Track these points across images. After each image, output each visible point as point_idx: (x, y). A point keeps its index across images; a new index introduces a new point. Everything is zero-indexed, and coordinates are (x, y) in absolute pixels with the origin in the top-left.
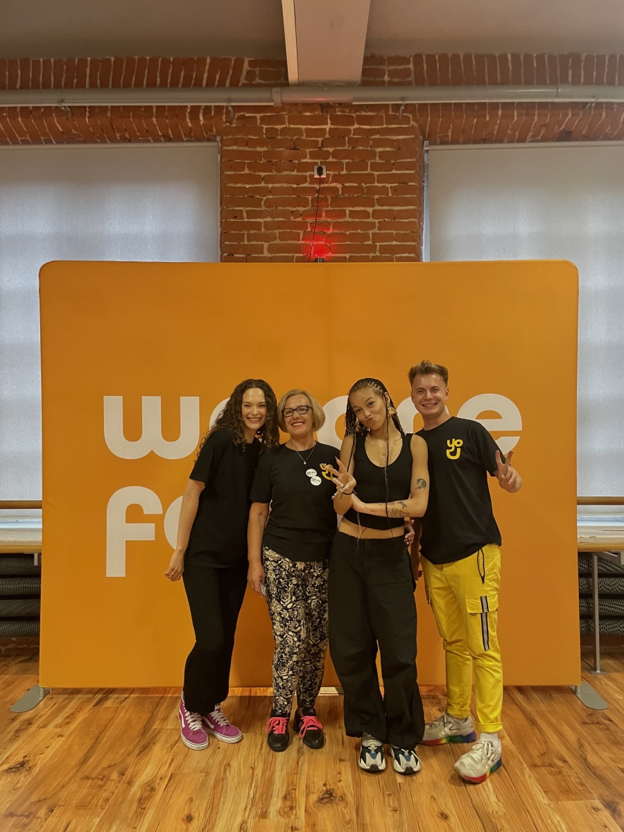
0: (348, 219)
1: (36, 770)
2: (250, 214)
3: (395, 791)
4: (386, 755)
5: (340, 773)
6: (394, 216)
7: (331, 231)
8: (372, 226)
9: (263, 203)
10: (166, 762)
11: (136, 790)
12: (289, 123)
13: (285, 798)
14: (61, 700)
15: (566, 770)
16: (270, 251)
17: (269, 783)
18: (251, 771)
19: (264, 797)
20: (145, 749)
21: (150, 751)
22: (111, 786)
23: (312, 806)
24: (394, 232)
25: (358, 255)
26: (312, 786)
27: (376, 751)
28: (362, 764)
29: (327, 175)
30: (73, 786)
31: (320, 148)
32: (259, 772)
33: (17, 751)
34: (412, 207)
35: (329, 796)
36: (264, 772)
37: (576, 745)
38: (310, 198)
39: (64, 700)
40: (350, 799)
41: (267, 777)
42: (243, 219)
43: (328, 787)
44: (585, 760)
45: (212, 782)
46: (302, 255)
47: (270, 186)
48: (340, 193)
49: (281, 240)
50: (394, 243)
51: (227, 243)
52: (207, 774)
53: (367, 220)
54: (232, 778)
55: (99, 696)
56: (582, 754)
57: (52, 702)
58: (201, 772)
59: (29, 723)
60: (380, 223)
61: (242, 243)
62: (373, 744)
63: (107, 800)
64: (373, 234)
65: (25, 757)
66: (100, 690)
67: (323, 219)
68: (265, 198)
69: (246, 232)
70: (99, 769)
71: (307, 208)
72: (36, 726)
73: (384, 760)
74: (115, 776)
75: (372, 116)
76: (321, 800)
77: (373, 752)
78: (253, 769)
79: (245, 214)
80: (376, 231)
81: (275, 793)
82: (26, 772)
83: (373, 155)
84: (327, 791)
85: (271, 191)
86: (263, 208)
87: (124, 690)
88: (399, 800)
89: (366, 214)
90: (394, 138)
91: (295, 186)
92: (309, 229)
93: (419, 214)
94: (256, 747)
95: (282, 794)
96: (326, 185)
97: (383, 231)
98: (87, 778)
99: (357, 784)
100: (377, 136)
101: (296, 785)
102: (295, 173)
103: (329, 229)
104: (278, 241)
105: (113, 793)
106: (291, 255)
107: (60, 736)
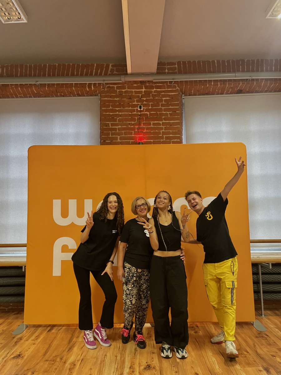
0: (152, 126)
1: (25, 357)
2: (112, 125)
3: (176, 365)
4: (172, 351)
5: (153, 358)
6: (171, 124)
7: (145, 131)
8: (162, 129)
9: (117, 120)
10: (80, 354)
11: (67, 365)
12: (128, 89)
13: (130, 368)
14: (33, 330)
15: (248, 356)
16: (120, 139)
17: (123, 362)
18: (115, 357)
19: (121, 368)
20: (70, 349)
21: (72, 350)
22: (57, 364)
23: (141, 371)
24: (171, 131)
25: (156, 140)
26: (141, 363)
27: (168, 349)
28: (162, 355)
29: (144, 109)
30: (41, 364)
31: (140, 98)
32: (119, 358)
33: (17, 350)
34: (178, 121)
35: (148, 367)
36: (121, 358)
37: (253, 346)
38: (136, 118)
39: (34, 330)
40: (157, 368)
41: (122, 360)
42: (109, 127)
43: (148, 363)
44: (256, 352)
45: (99, 362)
46: (133, 141)
47: (120, 113)
48: (149, 116)
49: (125, 135)
50: (171, 135)
51: (103, 136)
52: (97, 359)
53: (160, 126)
54: (107, 360)
55: (49, 328)
56: (255, 349)
57: (29, 331)
58: (95, 358)
59: (21, 339)
60: (165, 127)
61: (109, 136)
62: (166, 346)
63: (56, 369)
64: (162, 132)
65: (20, 352)
66: (50, 325)
67: (142, 126)
68: (118, 118)
69: (111, 132)
70: (52, 357)
71: (135, 122)
72: (24, 340)
73: (171, 353)
74: (58, 360)
75: (161, 85)
76: (145, 369)
77: (167, 349)
78: (116, 357)
79: (110, 125)
80: (164, 131)
81: (126, 366)
82: (21, 359)
83: (162, 101)
84: (148, 365)
85: (121, 116)
86: (118, 122)
87: (60, 325)
88: (178, 368)
89: (159, 124)
90: (170, 94)
91: (130, 113)
92: (136, 130)
93: (181, 124)
94: (117, 348)
95: (129, 366)
96: (143, 113)
97: (166, 131)
98: (47, 360)
99: (160, 362)
100: (163, 93)
101: (134, 363)
102: (130, 108)
103: (144, 130)
104: (124, 135)
105: (58, 366)
106: (129, 141)
107: (34, 344)
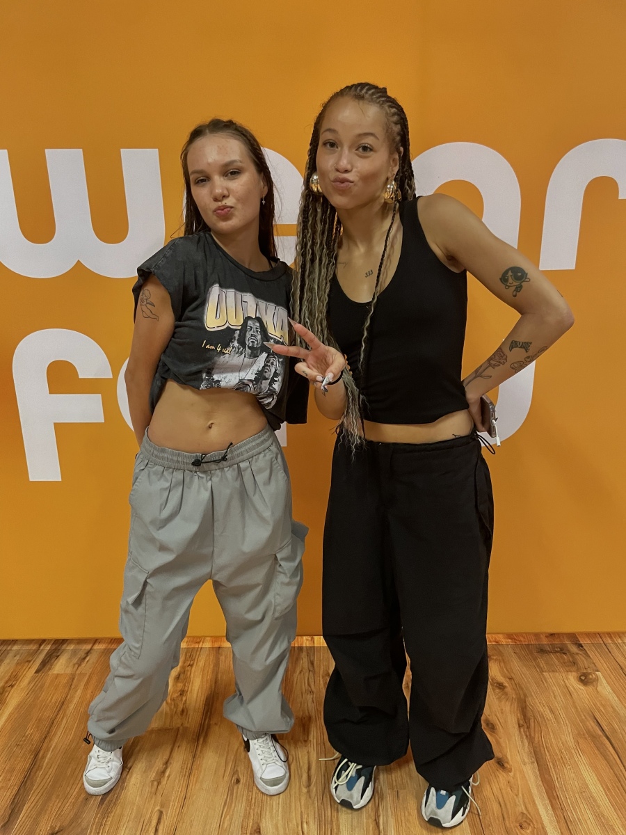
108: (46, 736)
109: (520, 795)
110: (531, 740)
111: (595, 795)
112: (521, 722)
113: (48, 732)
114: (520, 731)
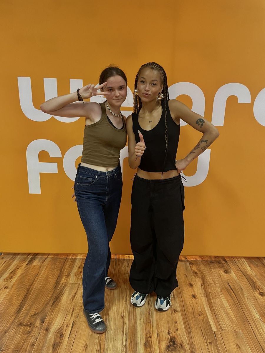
10: (70, 311)
20: (57, 299)
23: (163, 352)
32: (127, 321)
35: (173, 344)
66: (30, 254)
70: (29, 317)
74: (38, 323)
76: (168, 347)
78: (123, 318)
84: (171, 339)
95: (143, 342)
101: (151, 334)
105: (37, 339)
107: (6, 288)
108: (32, 284)
109: (200, 306)
110: (205, 289)
111: (226, 307)
112: (202, 284)
113: (32, 283)
114: (201, 287)
